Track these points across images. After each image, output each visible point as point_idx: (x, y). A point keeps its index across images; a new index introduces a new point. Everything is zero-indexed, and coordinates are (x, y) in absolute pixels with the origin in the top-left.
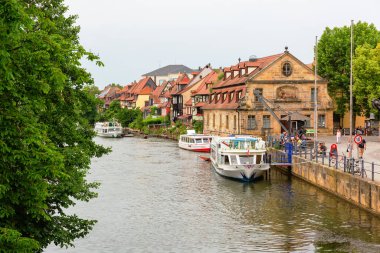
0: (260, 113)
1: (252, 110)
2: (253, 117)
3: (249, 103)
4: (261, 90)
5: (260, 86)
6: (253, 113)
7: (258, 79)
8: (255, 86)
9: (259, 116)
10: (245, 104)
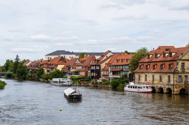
0: (183, 74)
1: (180, 73)
2: (181, 76)
3: (179, 70)
4: (184, 63)
5: (184, 62)
6: (181, 75)
7: (183, 58)
8: (182, 62)
9: (183, 75)
10: (177, 70)
